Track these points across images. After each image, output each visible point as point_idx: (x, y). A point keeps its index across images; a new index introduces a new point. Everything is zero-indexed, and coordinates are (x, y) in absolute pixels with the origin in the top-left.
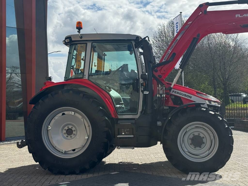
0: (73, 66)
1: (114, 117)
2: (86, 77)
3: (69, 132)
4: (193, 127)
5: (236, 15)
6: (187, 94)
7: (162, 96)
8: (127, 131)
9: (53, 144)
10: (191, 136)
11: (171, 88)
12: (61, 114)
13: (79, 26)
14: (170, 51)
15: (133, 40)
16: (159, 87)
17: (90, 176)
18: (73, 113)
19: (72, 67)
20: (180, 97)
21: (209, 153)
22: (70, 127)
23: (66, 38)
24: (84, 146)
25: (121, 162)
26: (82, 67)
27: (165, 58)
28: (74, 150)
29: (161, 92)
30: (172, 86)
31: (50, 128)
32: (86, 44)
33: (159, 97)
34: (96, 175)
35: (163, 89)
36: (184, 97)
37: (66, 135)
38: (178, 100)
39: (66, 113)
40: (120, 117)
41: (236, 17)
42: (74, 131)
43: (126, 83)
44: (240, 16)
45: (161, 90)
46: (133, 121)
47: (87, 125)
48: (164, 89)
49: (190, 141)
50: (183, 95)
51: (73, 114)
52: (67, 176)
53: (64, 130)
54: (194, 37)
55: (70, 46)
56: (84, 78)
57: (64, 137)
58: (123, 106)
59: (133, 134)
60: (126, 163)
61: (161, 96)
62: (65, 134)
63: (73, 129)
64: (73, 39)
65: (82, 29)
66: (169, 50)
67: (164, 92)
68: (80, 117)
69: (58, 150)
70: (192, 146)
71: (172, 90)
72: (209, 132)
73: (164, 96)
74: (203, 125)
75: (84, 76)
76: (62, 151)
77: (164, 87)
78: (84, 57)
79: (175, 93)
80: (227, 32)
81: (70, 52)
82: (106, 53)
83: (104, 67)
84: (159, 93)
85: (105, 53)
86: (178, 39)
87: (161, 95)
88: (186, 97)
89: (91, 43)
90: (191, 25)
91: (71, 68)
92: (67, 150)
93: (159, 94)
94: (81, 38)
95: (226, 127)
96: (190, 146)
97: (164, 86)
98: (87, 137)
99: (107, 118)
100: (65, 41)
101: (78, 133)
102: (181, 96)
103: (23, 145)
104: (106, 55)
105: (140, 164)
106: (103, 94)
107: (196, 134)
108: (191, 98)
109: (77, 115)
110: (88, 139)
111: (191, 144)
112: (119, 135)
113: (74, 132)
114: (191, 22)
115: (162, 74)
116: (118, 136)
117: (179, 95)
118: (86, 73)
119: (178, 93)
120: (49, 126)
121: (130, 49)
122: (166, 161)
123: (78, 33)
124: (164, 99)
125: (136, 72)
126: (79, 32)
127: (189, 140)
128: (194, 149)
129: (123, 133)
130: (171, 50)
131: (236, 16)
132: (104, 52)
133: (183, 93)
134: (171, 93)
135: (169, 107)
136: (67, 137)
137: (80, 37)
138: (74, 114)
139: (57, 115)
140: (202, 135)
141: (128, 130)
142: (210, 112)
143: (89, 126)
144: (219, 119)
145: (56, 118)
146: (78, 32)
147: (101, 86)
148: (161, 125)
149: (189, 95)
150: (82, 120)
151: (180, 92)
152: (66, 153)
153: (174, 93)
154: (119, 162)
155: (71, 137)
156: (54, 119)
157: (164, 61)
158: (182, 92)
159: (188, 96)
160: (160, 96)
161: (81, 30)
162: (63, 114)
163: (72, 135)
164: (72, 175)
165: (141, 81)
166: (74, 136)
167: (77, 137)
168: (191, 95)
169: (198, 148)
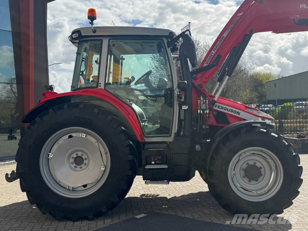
0: (82, 72)
1: (140, 140)
2: (102, 87)
3: (79, 161)
4: (248, 154)
5: (301, 5)
6: (234, 109)
7: (205, 112)
8: (158, 160)
9: (55, 179)
10: (245, 166)
11: (215, 102)
12: (67, 137)
13: (92, 15)
14: (214, 52)
15: (165, 37)
16: (200, 99)
18: (84, 135)
19: (81, 73)
20: (224, 113)
21: (269, 189)
22: (80, 154)
23: (74, 32)
24: (99, 181)
27: (207, 61)
28: (85, 186)
29: (204, 107)
30: (216, 99)
32: (102, 41)
33: (200, 113)
35: (206, 103)
36: (230, 113)
37: (74, 165)
38: (222, 117)
39: (74, 135)
40: (147, 140)
41: (301, 8)
42: (86, 159)
43: (153, 95)
44: (306, 6)
45: (203, 104)
46: (165, 145)
47: (103, 153)
48: (207, 102)
49: (243, 173)
50: (229, 110)
51: (84, 137)
52: (75, 223)
53: (71, 158)
54: (245, 34)
55: (79, 43)
56: (99, 87)
57: (71, 167)
59: (166, 164)
61: (203, 112)
62: (73, 163)
63: (84, 157)
64: (83, 34)
65: (95, 19)
66: (213, 51)
67: (208, 107)
68: (93, 140)
69: (62, 185)
70: (246, 180)
71: (216, 104)
72: (270, 160)
73: (208, 112)
74: (261, 151)
75: (99, 85)
76: (68, 187)
77: (207, 100)
78: (98, 58)
79: (218, 108)
80: (278, 31)
81: (79, 52)
83: (121, 74)
84: (200, 108)
85: (122, 57)
86: (225, 37)
87: (204, 110)
88: (233, 114)
89: (108, 40)
90: (242, 16)
91: (81, 75)
92: (75, 186)
93: (200, 109)
94: (95, 31)
95: (294, 154)
96: (242, 179)
97: (207, 98)
98: (103, 168)
99: (131, 143)
100: (71, 36)
101: (91, 162)
102: (226, 111)
103: (14, 178)
104: (124, 59)
106: (124, 108)
107: (251, 163)
108: (239, 114)
109: (89, 137)
110: (105, 171)
111: (244, 177)
112: (147, 164)
113: (85, 161)
114: (242, 14)
115: (202, 82)
116: (147, 167)
117: (223, 111)
118: (102, 81)
119: (222, 108)
120: (50, 154)
121: (160, 49)
123: (90, 26)
124: (207, 116)
126: (92, 23)
127: (241, 171)
128: (248, 183)
129: (153, 163)
130: (215, 51)
131: (301, 6)
132: (121, 56)
133: (229, 108)
134: (214, 108)
135: (210, 126)
136: (76, 167)
137: (93, 30)
138: (85, 137)
139: (61, 139)
140: (258, 165)
141: (159, 158)
143: (106, 153)
144: (285, 143)
145: (60, 142)
146: (90, 23)
147: (123, 99)
148: (199, 149)
149: (237, 110)
150: (97, 144)
151: (224, 106)
152: (74, 190)
153: (216, 108)
155: (81, 168)
156: (57, 143)
157: (205, 65)
158: (227, 107)
159: (235, 112)
160: (202, 112)
161: (94, 21)
162: (70, 137)
163: (83, 165)
164: (82, 220)
166: (86, 166)
167: (90, 167)
168: (239, 111)
169: (253, 182)
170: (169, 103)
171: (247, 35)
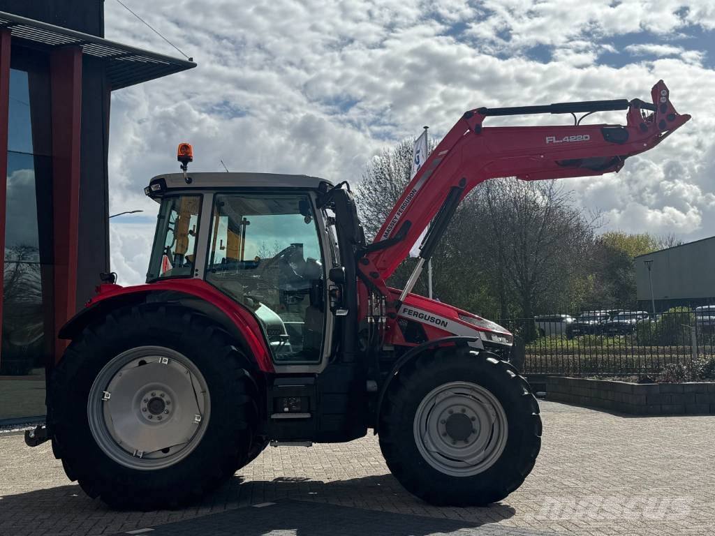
0: (168, 248)
1: (265, 370)
2: (200, 275)
3: (156, 407)
4: (450, 393)
5: (547, 138)
6: (437, 317)
7: (380, 321)
8: (296, 404)
9: (114, 437)
10: (446, 416)
11: (401, 303)
12: (136, 363)
13: (185, 156)
14: (398, 217)
15: (312, 189)
16: (371, 299)
17: (204, 512)
18: (165, 361)
19: (165, 251)
20: (420, 324)
21: (486, 455)
22: (158, 394)
23: (154, 182)
24: (190, 441)
25: (281, 479)
26: (190, 252)
27: (386, 231)
28: (166, 450)
29: (376, 312)
30: (402, 299)
31: (108, 396)
32: (202, 196)
33: (371, 322)
34: (218, 510)
35: (381, 305)
36: (428, 322)
37: (148, 413)
38: (415, 330)
39: (148, 360)
40: (278, 370)
41: (547, 142)
42: (168, 403)
43: (295, 289)
44: (556, 140)
45: (377, 306)
46: (311, 380)
47: (198, 390)
48: (384, 304)
49: (442, 428)
50: (427, 318)
51: (166, 363)
52: (147, 513)
53: (142, 401)
54: (453, 185)
55: (162, 199)
56: (195, 277)
57: (143, 416)
58: (288, 344)
59: (309, 411)
60: (292, 480)
61: (376, 321)
62: (146, 411)
63: (165, 399)
64: (169, 185)
65: (191, 160)
66: (396, 215)
67: (384, 311)
68: (182, 369)
69: (125, 448)
70: (448, 440)
71: (403, 306)
72: (487, 405)
73: (384, 321)
74: (472, 389)
75: (195, 273)
76: (137, 452)
77: (384, 301)
78: (194, 226)
79: (408, 314)
80: (527, 177)
81: (163, 214)
82: (249, 218)
83: (243, 250)
84: (372, 313)
85: (245, 219)
86: (418, 189)
87: (376, 318)
88: (434, 324)
89: (212, 195)
90: (445, 157)
91: (165, 254)
92: (148, 451)
93: (371, 315)
94: (189, 181)
95: (526, 393)
96: (443, 441)
97: (383, 297)
98: (198, 418)
99: (247, 373)
100: (149, 187)
101: (178, 407)
102: (422, 321)
103: (40, 438)
104: (248, 223)
105: (326, 481)
106: (241, 316)
107: (457, 410)
108: (445, 326)
109: (175, 364)
110: (201, 423)
111: (445, 435)
112: (275, 412)
113: (167, 407)
114: (445, 152)
115: (378, 270)
116: (274, 416)
117: (415, 318)
118: (200, 266)
119: (416, 314)
120: (107, 393)
121: (305, 210)
122: (387, 476)
123: (182, 171)
124: (384, 328)
125: (318, 265)
126: (184, 168)
127: (440, 424)
128: (452, 445)
129: (286, 409)
130: (401, 214)
131: (548, 140)
132: (243, 217)
133: (429, 314)
134: (401, 313)
135: (395, 346)
136: (151, 417)
137: (186, 179)
138: (168, 363)
139: (126, 366)
140: (469, 414)
141: (297, 401)
142: (490, 359)
143: (204, 392)
144: (510, 375)
145: (124, 372)
146: (182, 167)
147: (236, 297)
148: (375, 388)
149: (442, 319)
150: (188, 376)
151: (420, 311)
152: (146, 457)
153: (406, 315)
154: (277, 477)
155: (160, 418)
156: (118, 374)
157: (383, 238)
158: (425, 313)
159: (438, 322)
160: (373, 321)
161: (189, 164)
162: (142, 363)
163: (162, 414)
164: (158, 512)
165: (330, 284)
166: (168, 415)
167: (175, 417)
168: (446, 320)
169: (461, 444)
170: (318, 305)
171: (455, 187)
